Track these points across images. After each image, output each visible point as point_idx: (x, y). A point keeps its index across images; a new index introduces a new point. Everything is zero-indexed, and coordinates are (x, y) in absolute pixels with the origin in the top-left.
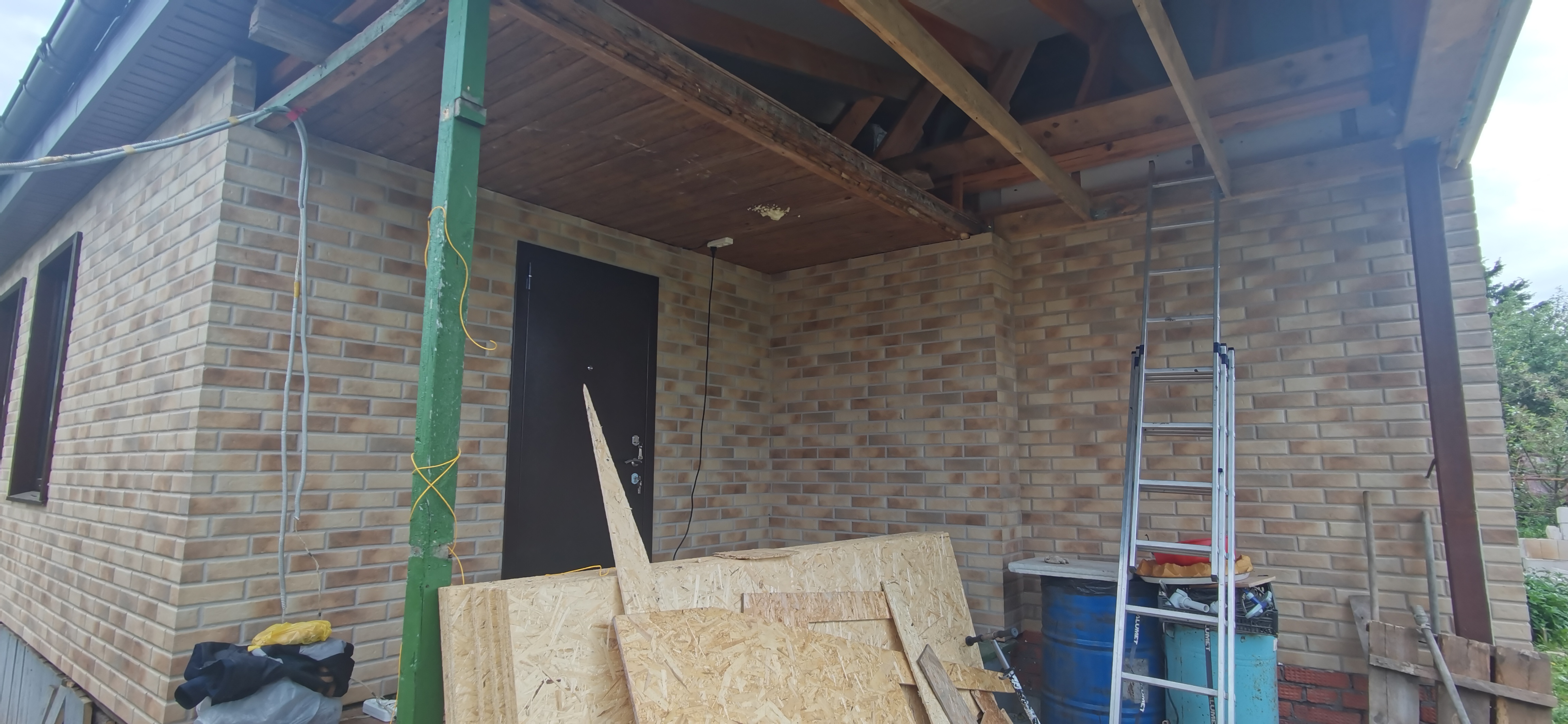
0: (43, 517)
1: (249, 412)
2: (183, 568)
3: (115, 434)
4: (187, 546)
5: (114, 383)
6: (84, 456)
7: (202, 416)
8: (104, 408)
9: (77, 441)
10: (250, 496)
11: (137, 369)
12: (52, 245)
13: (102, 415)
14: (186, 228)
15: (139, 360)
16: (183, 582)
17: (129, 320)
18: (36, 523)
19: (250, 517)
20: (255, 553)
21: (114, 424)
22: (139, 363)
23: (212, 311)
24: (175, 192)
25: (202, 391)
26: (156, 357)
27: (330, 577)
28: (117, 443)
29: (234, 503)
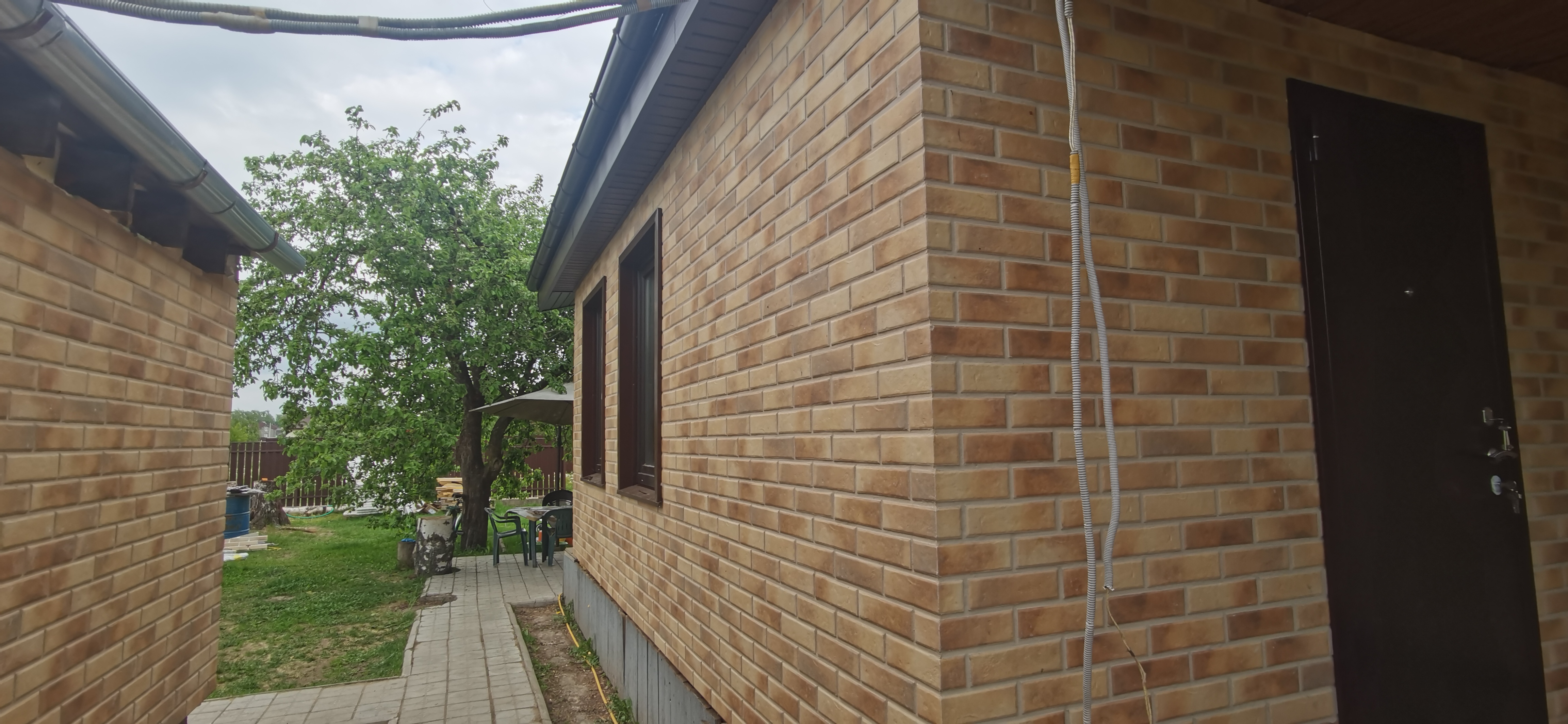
0: (660, 519)
1: (991, 397)
2: (943, 664)
3: (747, 432)
4: (944, 627)
5: (734, 368)
6: (705, 457)
7: (938, 407)
8: (725, 400)
9: (689, 439)
10: (1007, 540)
11: (771, 347)
12: (630, 235)
13: (722, 408)
14: (839, 128)
15: (774, 333)
16: (945, 688)
17: (746, 286)
18: (653, 523)
19: (1010, 575)
20: (1024, 637)
21: (745, 419)
22: (774, 337)
23: (931, 230)
24: (804, 91)
25: (933, 365)
26: (806, 326)
27: (1118, 675)
28: (754, 446)
29: (990, 552)
